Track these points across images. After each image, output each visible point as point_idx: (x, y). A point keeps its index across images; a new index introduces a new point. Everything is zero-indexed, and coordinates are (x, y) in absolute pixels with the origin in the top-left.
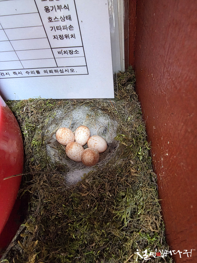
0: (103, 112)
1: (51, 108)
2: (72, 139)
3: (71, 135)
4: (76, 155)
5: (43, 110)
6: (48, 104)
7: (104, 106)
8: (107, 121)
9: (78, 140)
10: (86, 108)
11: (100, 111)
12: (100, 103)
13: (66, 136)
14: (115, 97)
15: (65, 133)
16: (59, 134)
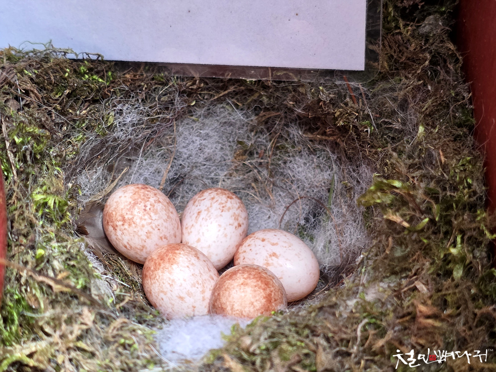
0: (310, 135)
1: (98, 91)
2: (172, 232)
3: (168, 217)
4: (189, 294)
5: (67, 91)
6: (85, 73)
7: (320, 100)
8: (326, 175)
9: (199, 241)
10: (238, 116)
11: (296, 132)
12: (301, 90)
13: (152, 214)
14: (367, 65)
15: (148, 204)
16: (122, 206)
